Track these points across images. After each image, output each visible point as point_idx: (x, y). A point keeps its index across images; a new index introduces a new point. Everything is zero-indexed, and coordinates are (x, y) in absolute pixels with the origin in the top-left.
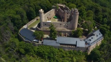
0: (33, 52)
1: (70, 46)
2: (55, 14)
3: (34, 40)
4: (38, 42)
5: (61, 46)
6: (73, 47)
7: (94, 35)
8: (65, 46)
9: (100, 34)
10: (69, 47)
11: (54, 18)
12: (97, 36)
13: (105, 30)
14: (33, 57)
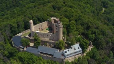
0: (17, 56)
1: (49, 56)
2: (48, 27)
3: (21, 46)
4: (23, 49)
5: (41, 54)
6: (50, 56)
7: (71, 48)
8: (44, 55)
9: (79, 48)
10: (47, 56)
11: (46, 29)
12: (75, 49)
13: (84, 45)
14: (17, 61)
